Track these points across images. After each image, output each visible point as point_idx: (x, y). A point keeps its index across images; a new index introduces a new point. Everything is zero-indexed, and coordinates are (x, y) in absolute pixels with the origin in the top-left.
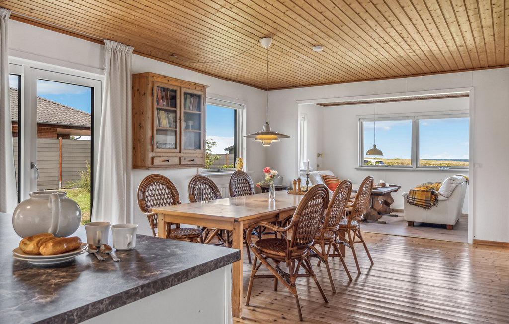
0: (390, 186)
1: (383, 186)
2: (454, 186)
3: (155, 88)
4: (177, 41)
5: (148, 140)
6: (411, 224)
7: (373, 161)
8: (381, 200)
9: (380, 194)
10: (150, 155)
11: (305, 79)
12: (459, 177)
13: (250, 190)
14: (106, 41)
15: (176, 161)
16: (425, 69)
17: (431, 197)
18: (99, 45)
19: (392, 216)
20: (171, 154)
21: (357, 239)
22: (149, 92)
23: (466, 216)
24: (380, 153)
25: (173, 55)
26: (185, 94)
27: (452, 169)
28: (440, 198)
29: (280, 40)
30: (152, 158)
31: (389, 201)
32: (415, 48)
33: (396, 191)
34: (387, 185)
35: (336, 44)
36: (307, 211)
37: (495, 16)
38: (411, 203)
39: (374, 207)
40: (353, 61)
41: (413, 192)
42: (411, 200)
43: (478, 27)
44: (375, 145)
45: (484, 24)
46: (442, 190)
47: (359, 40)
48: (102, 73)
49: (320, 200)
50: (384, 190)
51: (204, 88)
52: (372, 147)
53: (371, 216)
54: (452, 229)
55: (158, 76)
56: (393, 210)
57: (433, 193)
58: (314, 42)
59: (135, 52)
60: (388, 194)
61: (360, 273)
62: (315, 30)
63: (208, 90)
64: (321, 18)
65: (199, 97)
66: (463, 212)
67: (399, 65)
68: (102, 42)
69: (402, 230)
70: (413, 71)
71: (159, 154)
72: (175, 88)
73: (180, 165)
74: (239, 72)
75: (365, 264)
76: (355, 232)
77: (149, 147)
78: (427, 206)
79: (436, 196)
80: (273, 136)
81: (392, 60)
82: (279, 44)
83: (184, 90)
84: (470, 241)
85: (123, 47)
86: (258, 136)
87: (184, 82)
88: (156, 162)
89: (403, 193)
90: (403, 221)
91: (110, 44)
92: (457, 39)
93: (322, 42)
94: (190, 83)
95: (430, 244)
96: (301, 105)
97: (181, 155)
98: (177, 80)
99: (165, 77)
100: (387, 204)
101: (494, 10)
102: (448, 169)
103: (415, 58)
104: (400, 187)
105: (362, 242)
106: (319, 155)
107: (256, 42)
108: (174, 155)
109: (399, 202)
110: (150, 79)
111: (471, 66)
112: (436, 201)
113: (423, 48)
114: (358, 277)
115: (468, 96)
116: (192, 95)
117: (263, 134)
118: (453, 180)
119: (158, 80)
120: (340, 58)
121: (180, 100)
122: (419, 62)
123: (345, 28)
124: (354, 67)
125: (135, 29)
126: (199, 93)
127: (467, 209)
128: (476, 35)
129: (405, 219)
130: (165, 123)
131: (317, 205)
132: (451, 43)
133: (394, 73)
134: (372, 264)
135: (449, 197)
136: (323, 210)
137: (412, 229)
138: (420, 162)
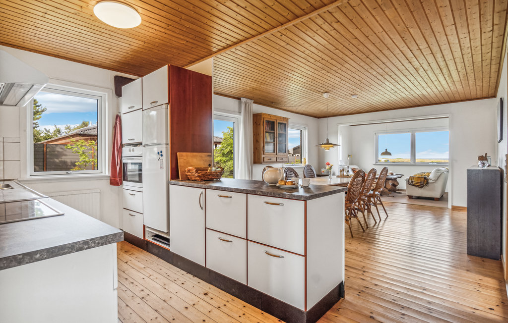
0: (396, 175)
1: (392, 174)
2: (439, 174)
3: (265, 121)
4: (278, 96)
5: (262, 149)
6: (410, 197)
7: (383, 160)
8: (390, 183)
9: (391, 179)
10: (263, 156)
11: (343, 111)
12: (443, 169)
13: (314, 175)
14: (241, 98)
15: (274, 159)
16: (419, 103)
17: (424, 181)
18: (237, 100)
19: (397, 193)
20: (272, 156)
21: (378, 202)
22: (262, 123)
23: (447, 194)
24: (390, 154)
25: (272, 103)
26: (279, 123)
27: (439, 164)
28: (430, 181)
29: (334, 93)
30: (264, 158)
31: (396, 184)
32: (413, 93)
33: (400, 177)
34: (394, 174)
35: (366, 94)
36: (355, 183)
37: (461, 77)
38: (410, 184)
39: (387, 187)
40: (374, 101)
41: (412, 178)
42: (411, 182)
43: (451, 82)
44: (386, 150)
45: (455, 80)
46: (431, 176)
47: (379, 91)
48: (240, 115)
49: (361, 179)
50: (393, 177)
51: (287, 119)
52: (384, 151)
53: (384, 192)
54: (438, 200)
55: (266, 114)
56: (398, 190)
57: (425, 178)
58: (353, 93)
59: (254, 103)
60: (395, 179)
61: (380, 220)
62: (354, 88)
63: (289, 120)
64: (359, 82)
65: (285, 124)
66: (446, 191)
67: (402, 102)
68: (239, 99)
69: (405, 200)
70: (411, 105)
71: (266, 156)
72: (274, 121)
73: (276, 162)
74: (305, 109)
75: (383, 216)
76: (377, 198)
77: (262, 152)
78: (421, 186)
79: (427, 180)
80: (330, 145)
81: (399, 100)
82: (333, 95)
83: (278, 121)
84: (450, 207)
85: (249, 101)
86: (322, 146)
87: (278, 117)
88: (265, 160)
89: (405, 178)
90: (405, 196)
91: (243, 100)
92: (438, 88)
93: (358, 93)
94: (281, 117)
95: (423, 208)
96: (340, 126)
97: (276, 156)
98: (275, 116)
99: (269, 115)
100: (394, 185)
101: (460, 74)
102: (436, 164)
103: (413, 98)
104: (403, 175)
105: (381, 204)
106: (349, 156)
107: (321, 95)
108: (274, 156)
109: (402, 184)
110: (262, 117)
111: (450, 101)
112: (428, 183)
113: (418, 93)
114: (380, 222)
115: (448, 117)
116: (281, 124)
117: (325, 144)
118: (438, 170)
119: (266, 116)
120: (367, 100)
121: (276, 126)
122: (416, 100)
123: (372, 87)
124: (375, 104)
125: (259, 92)
126: (285, 122)
127: (448, 189)
128: (450, 85)
129: (407, 194)
130: (269, 140)
131: (359, 181)
132: (435, 90)
133: (399, 106)
134: (388, 216)
135: (436, 181)
136: (362, 183)
137: (411, 200)
138: (417, 161)
